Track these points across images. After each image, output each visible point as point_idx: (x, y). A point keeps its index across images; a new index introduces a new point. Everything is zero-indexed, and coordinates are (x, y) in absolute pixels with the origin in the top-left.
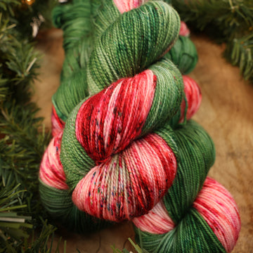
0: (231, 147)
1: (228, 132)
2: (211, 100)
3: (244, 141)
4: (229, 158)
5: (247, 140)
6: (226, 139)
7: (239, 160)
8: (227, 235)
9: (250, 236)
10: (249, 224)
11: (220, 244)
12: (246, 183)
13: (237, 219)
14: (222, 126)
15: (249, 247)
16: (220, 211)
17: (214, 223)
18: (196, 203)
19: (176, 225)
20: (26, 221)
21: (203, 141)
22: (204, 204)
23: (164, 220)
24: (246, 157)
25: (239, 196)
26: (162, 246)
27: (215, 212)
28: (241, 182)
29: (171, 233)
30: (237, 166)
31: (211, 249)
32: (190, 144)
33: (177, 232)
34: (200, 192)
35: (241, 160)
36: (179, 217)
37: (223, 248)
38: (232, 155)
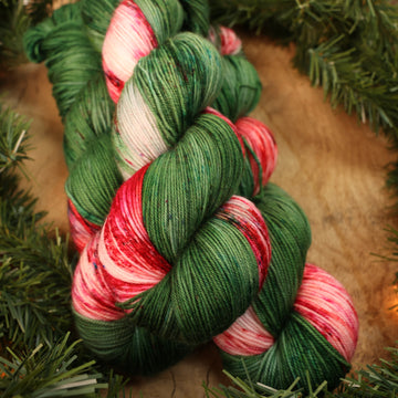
0: (327, 208)
1: (319, 186)
2: (288, 140)
3: (344, 196)
4: (327, 225)
5: (347, 194)
6: (319, 197)
7: (340, 225)
8: (343, 340)
9: (371, 329)
10: (366, 313)
11: (337, 353)
12: (356, 257)
13: (353, 316)
14: (310, 178)
15: (371, 344)
16: (330, 310)
17: (326, 328)
18: (297, 305)
19: (276, 339)
20: (99, 381)
21: (293, 218)
22: (307, 305)
23: (260, 335)
24: (350, 219)
25: (349, 277)
26: (263, 370)
27: (324, 313)
28: (348, 256)
29: (272, 351)
30: (339, 234)
31: (326, 362)
32: (277, 228)
33: (279, 348)
34: (300, 289)
35: (344, 225)
36: (278, 327)
37: (341, 356)
38: (330, 219)
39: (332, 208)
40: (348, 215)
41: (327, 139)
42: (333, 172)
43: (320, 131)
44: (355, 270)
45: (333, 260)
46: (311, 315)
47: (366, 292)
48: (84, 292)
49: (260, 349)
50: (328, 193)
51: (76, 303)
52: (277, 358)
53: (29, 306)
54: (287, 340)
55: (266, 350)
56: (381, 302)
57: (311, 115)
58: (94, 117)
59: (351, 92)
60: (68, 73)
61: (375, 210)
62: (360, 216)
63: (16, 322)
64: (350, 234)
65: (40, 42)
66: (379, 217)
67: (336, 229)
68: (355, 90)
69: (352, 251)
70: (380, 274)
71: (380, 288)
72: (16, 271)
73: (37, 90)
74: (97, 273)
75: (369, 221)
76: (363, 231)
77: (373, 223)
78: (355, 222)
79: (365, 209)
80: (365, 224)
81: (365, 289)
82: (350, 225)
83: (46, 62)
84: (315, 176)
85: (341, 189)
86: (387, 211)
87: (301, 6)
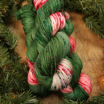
39: (90, 57)
40: (94, 59)
41: (90, 39)
42: (91, 48)
43: (88, 37)
44: (95, 72)
45: (90, 70)
46: (82, 85)
47: (97, 78)
48: (30, 79)
49: (70, 92)
50: (89, 53)
51: (28, 81)
52: (74, 94)
53: (19, 81)
54: (76, 90)
55: (71, 92)
56: (100, 80)
57: (86, 33)
58: (33, 36)
59: (95, 30)
60: (26, 24)
61: (101, 58)
62: (97, 59)
63: (16, 85)
64: (94, 64)
65: (20, 15)
66: (101, 60)
67: (91, 62)
68: (96, 29)
69: (94, 68)
70: (100, 74)
71: (100, 77)
72: (16, 73)
73: (18, 25)
74: (33, 74)
75: (99, 61)
76: (97, 63)
77: (100, 61)
78: (96, 61)
79: (98, 57)
80: (98, 61)
81: (97, 77)
82: (94, 61)
83: (21, 20)
84: (87, 49)
85: (93, 52)
86: (103, 58)
87: (84, 9)
